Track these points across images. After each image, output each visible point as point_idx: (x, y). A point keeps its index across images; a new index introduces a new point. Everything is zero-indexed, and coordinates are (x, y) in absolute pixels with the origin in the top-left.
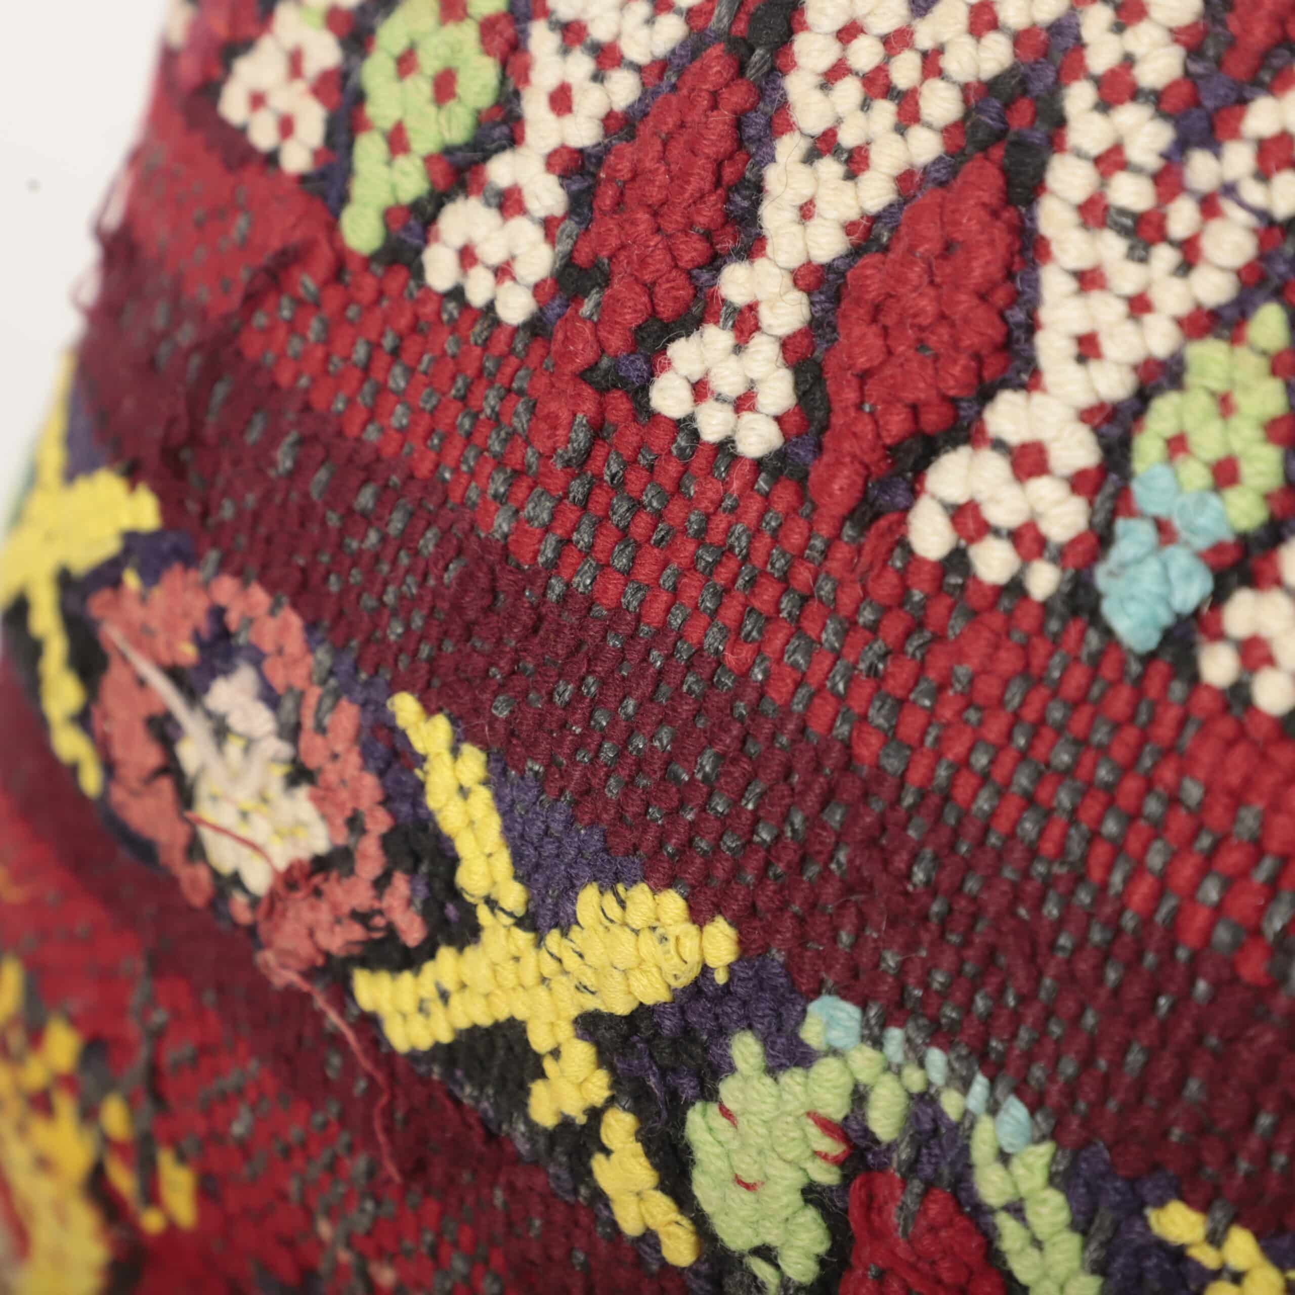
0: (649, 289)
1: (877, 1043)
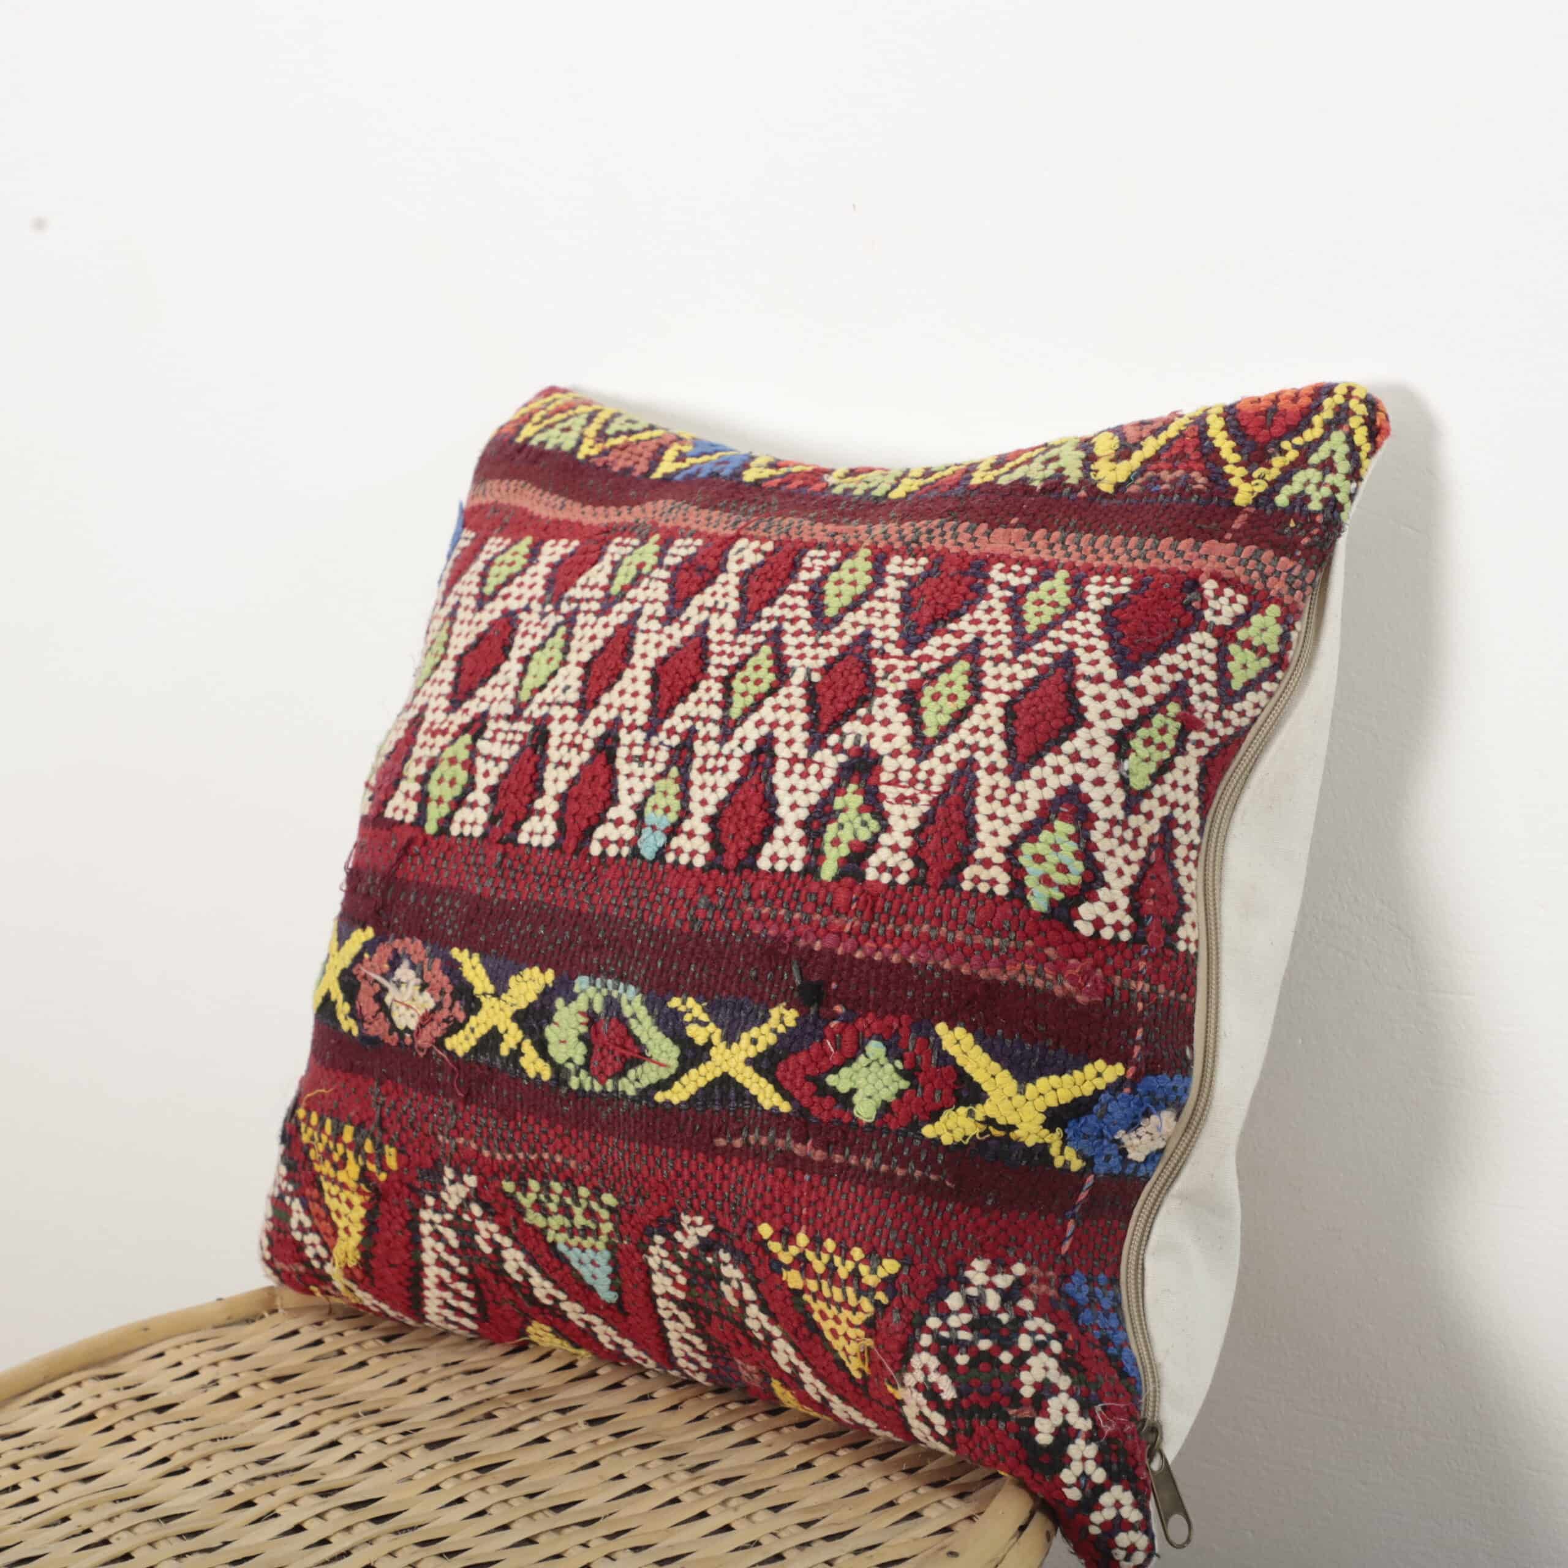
0: (515, 813)
1: (594, 985)
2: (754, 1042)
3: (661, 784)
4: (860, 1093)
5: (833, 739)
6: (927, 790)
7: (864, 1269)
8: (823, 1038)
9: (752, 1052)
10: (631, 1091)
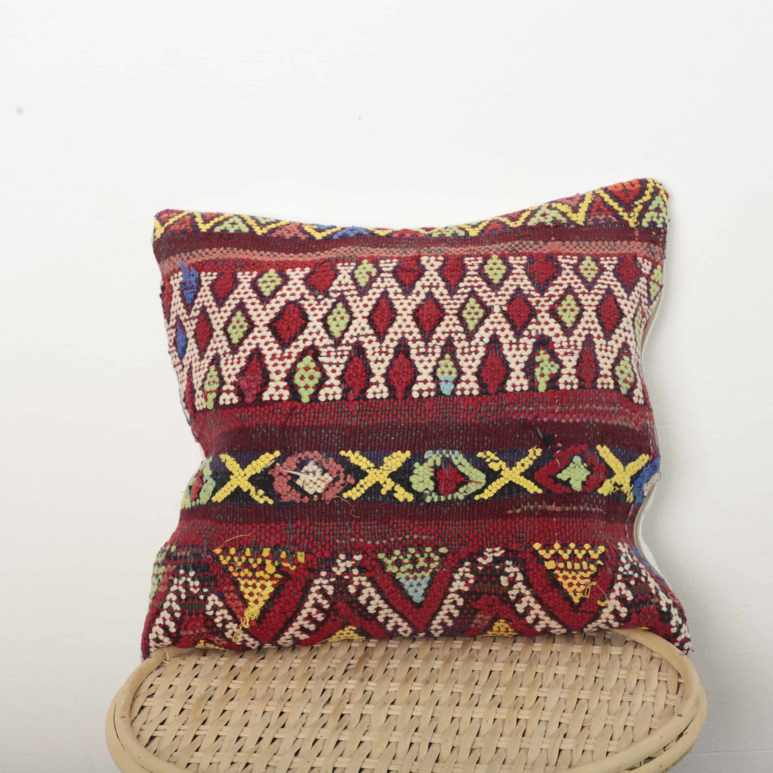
0: (360, 386)
1: (435, 454)
2: (523, 465)
3: (441, 363)
4: (572, 479)
5: (526, 333)
6: (576, 348)
7: (591, 552)
8: (553, 459)
9: (523, 470)
10: (461, 497)
